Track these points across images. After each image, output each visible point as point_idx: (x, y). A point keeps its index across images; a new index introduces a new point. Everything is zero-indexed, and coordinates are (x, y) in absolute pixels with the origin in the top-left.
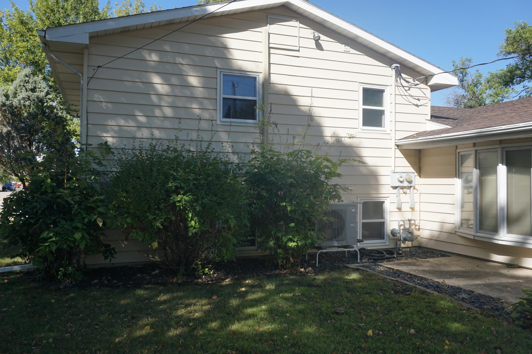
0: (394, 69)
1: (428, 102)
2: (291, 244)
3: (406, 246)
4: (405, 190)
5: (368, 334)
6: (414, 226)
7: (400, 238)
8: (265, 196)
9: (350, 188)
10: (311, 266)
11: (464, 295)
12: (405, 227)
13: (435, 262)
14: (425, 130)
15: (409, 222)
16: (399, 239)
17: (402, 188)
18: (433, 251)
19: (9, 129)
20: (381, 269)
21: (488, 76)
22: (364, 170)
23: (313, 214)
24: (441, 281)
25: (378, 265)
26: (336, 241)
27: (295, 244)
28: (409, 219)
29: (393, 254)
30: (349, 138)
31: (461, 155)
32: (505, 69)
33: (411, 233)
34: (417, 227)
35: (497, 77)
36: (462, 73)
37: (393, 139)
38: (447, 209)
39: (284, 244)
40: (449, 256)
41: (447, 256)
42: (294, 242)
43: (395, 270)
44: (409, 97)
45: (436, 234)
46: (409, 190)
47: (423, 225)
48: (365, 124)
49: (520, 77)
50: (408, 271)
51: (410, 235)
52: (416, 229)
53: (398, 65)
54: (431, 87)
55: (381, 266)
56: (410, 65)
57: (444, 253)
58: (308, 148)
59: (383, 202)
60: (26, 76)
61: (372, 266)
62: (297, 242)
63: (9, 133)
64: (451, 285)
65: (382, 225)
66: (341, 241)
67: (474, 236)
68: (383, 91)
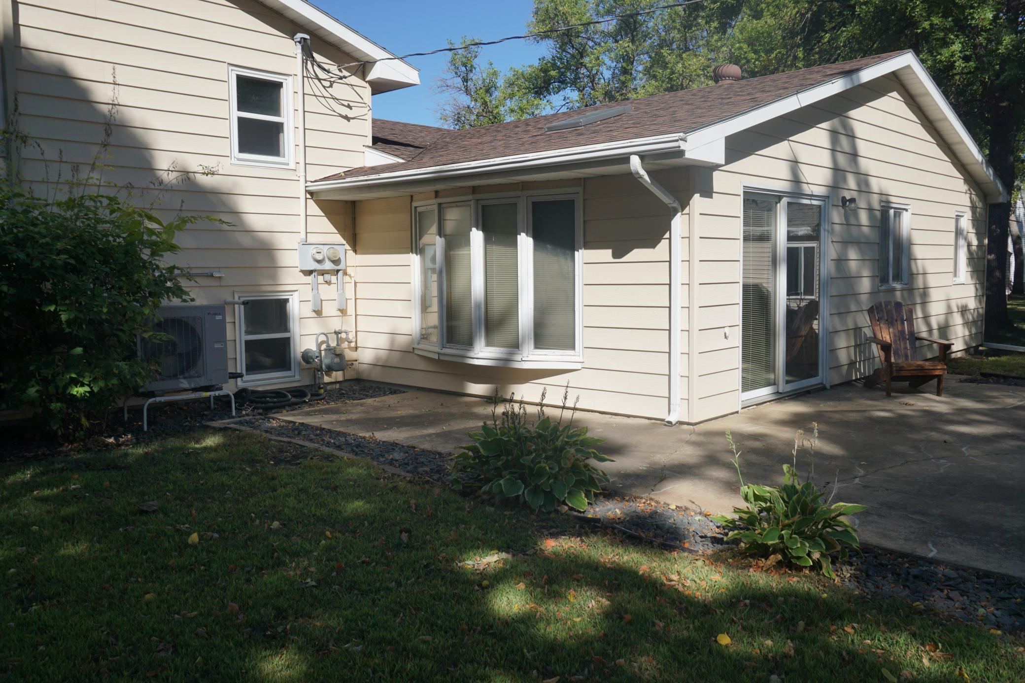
0: (300, 42)
1: (367, 112)
2: (76, 389)
3: (333, 381)
4: (327, 277)
5: (190, 541)
6: (346, 343)
7: (322, 367)
8: (6, 293)
9: (216, 275)
10: (132, 433)
11: (396, 455)
12: (328, 346)
13: (375, 404)
14: (361, 166)
15: (335, 336)
16: (319, 367)
17: (323, 273)
18: (381, 386)
20: (274, 424)
21: (510, 75)
22: (245, 241)
23: (121, 327)
24: (367, 435)
25: (269, 418)
26: (185, 378)
27: (87, 389)
28: (337, 330)
29: (305, 396)
30: (204, 174)
31: (419, 213)
32: (536, 63)
33: (340, 356)
34: (353, 345)
35: (524, 77)
36: (466, 67)
37: (302, 179)
38: (399, 309)
39: (60, 391)
40: (404, 392)
41: (401, 392)
42: (83, 385)
43: (297, 424)
44: (331, 101)
45: (383, 353)
46: (335, 277)
47: (363, 340)
48: (242, 149)
49: (559, 82)
50: (318, 425)
51: (337, 360)
52: (350, 348)
53: (307, 37)
54: (371, 83)
55: (274, 419)
56: (331, 39)
57: (396, 388)
58: (112, 193)
59: (287, 301)
61: (257, 420)
62: (89, 385)
64: (384, 439)
65: (286, 343)
66: (195, 377)
67: (439, 354)
68: (279, 85)
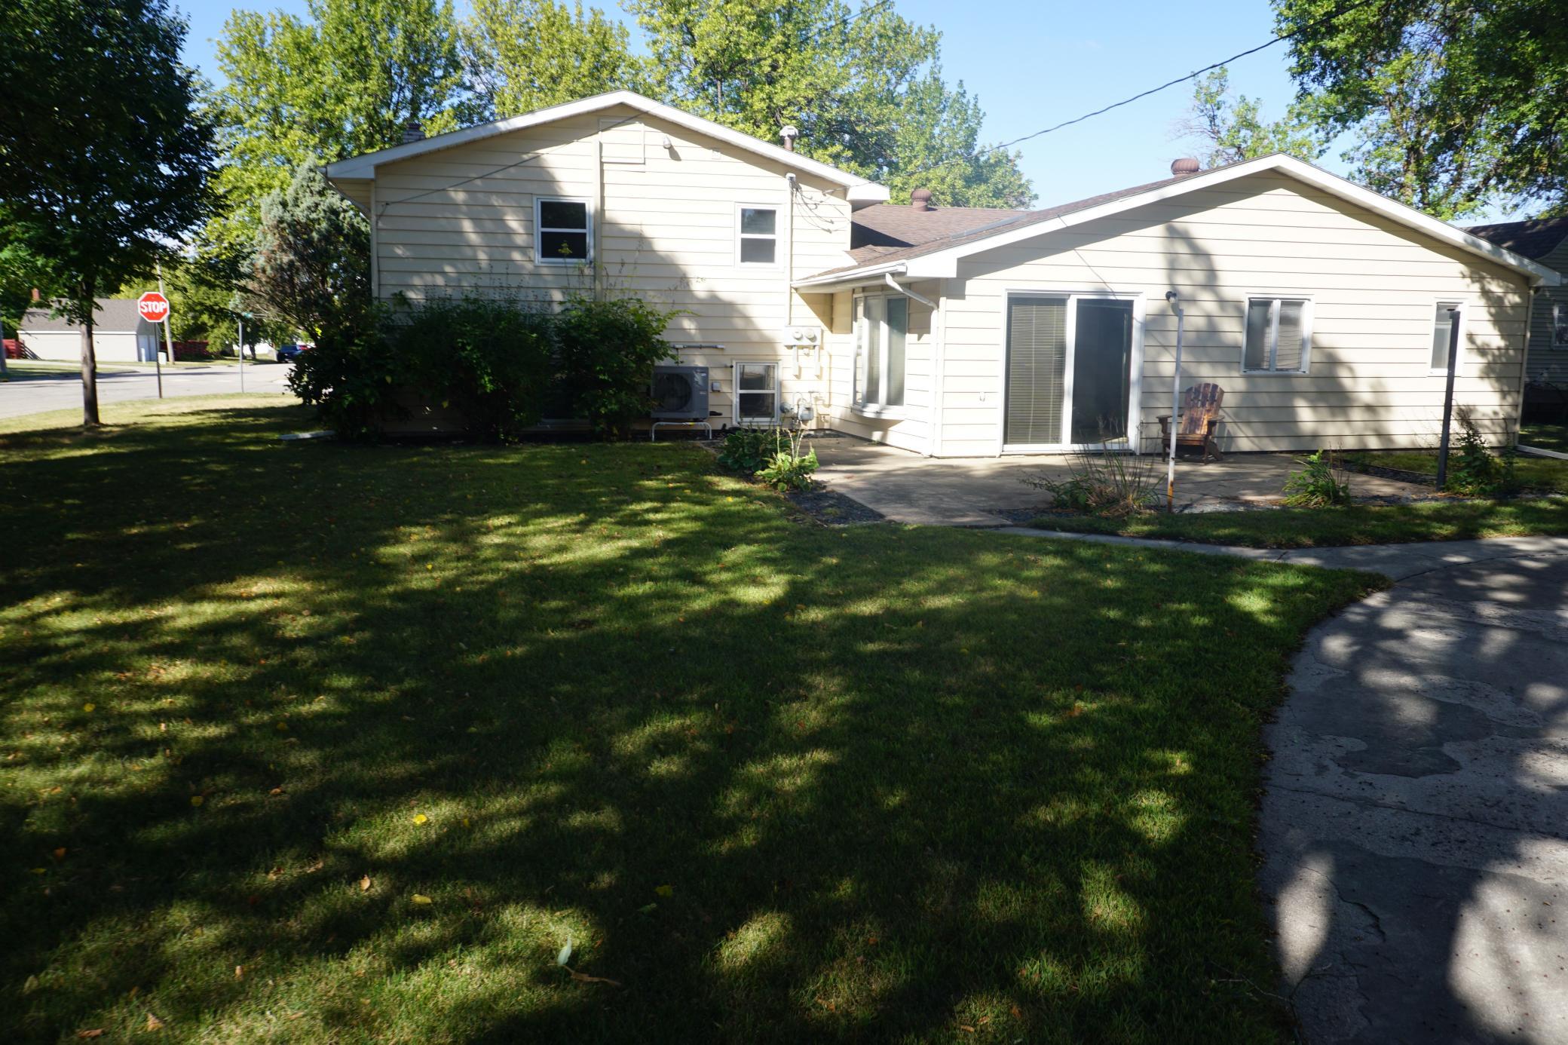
0: (789, 180)
3: (808, 428)
4: (806, 350)
6: (821, 401)
7: (798, 417)
9: (720, 347)
12: (806, 403)
14: (841, 264)
15: (811, 396)
16: (794, 417)
17: (803, 347)
19: (292, 257)
22: (754, 337)
26: (678, 412)
28: (811, 390)
31: (856, 302)
33: (810, 409)
34: (826, 402)
37: (788, 279)
44: (816, 219)
46: (813, 351)
47: (835, 398)
48: (744, 259)
51: (807, 412)
52: (824, 405)
53: (795, 175)
54: (851, 202)
56: (813, 175)
59: (773, 367)
60: (311, 170)
63: (291, 263)
66: (686, 412)
68: (772, 213)
